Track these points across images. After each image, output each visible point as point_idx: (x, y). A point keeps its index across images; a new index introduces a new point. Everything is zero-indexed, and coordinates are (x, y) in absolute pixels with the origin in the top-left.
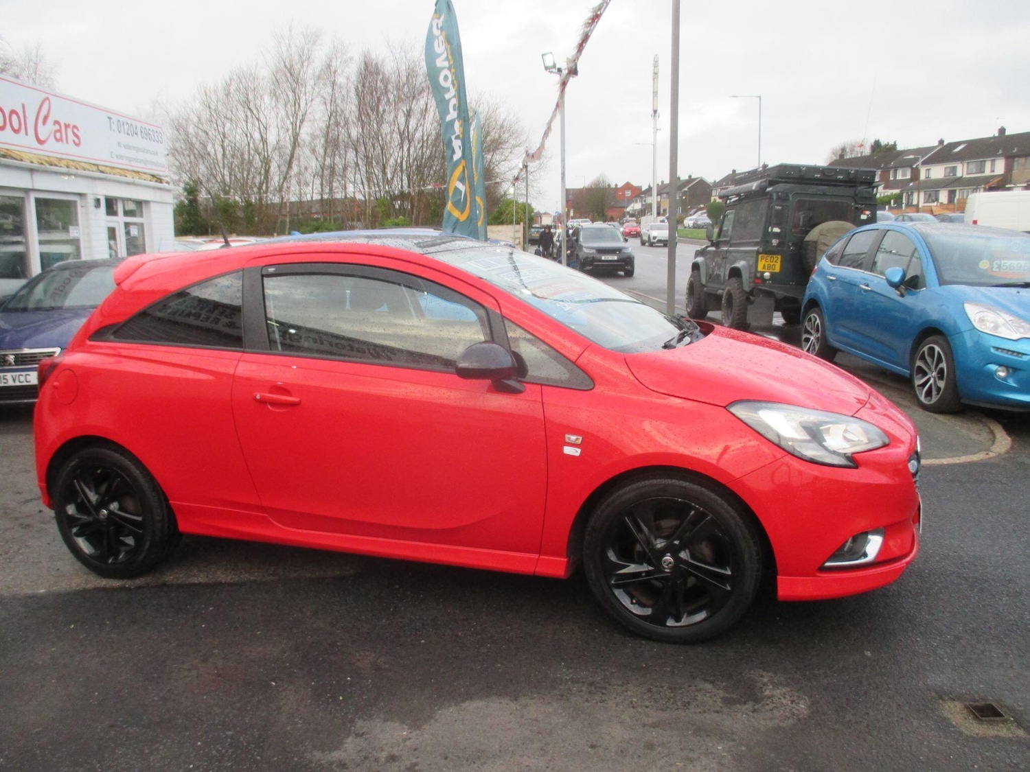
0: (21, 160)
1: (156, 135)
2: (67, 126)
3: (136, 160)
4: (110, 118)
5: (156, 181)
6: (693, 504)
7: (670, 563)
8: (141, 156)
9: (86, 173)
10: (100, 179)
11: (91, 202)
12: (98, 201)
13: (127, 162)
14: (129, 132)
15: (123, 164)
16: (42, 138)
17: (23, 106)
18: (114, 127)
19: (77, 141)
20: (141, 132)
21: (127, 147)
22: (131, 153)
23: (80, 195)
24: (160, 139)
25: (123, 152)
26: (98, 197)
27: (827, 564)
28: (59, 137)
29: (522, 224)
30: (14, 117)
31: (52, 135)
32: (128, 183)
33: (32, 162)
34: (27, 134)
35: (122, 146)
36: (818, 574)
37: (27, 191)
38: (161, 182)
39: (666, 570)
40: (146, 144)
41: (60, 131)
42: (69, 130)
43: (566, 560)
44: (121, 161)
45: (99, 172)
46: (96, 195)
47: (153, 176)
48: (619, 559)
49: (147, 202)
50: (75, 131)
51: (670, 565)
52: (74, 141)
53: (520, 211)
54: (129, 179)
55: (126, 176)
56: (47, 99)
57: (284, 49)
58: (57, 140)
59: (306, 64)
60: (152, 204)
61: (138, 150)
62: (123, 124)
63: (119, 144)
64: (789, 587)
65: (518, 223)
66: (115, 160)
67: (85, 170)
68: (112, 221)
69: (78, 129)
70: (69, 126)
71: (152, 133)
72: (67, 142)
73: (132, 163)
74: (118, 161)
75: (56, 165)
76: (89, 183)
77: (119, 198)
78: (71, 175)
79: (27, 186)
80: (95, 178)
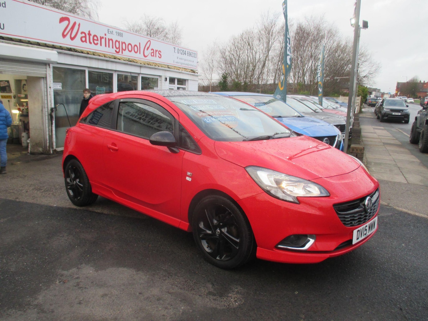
0: (137, 63)
1: (194, 55)
2: (156, 51)
3: (184, 64)
4: (175, 48)
5: (192, 72)
6: (227, 208)
7: (219, 232)
8: (186, 62)
9: (163, 68)
10: (168, 71)
11: (163, 79)
12: (166, 79)
13: (180, 65)
14: (182, 53)
15: (179, 65)
16: (146, 55)
17: (140, 43)
18: (176, 51)
19: (160, 56)
20: (188, 53)
21: (181, 59)
22: (183, 61)
23: (160, 76)
24: (195, 56)
25: (179, 61)
26: (166, 77)
27: (279, 246)
28: (153, 54)
29: (360, 96)
30: (136, 47)
31: (150, 54)
32: (180, 73)
33: (141, 64)
34: (140, 53)
35: (179, 58)
36: (274, 250)
37: (139, 74)
38: (194, 73)
39: (217, 235)
40: (190, 58)
41: (153, 52)
42: (157, 53)
43: (188, 224)
44: (178, 64)
45: (169, 68)
46: (166, 76)
47: (191, 70)
48: (204, 227)
49: (188, 80)
50: (160, 52)
51: (218, 233)
52: (159, 56)
53: (360, 90)
54: (180, 71)
55: (179, 70)
56: (150, 41)
57: (265, 21)
58: (152, 56)
59: (273, 27)
60: (189, 80)
61: (185, 60)
62: (180, 50)
63: (178, 58)
64: (262, 253)
65: (358, 96)
67: (162, 67)
68: (172, 86)
69: (161, 52)
70: (157, 51)
71: (192, 54)
72: (156, 57)
73: (182, 65)
74: (176, 64)
75: (151, 65)
76: (164, 72)
77: (176, 78)
78: (156, 69)
79: (139, 72)
80: (166, 70)
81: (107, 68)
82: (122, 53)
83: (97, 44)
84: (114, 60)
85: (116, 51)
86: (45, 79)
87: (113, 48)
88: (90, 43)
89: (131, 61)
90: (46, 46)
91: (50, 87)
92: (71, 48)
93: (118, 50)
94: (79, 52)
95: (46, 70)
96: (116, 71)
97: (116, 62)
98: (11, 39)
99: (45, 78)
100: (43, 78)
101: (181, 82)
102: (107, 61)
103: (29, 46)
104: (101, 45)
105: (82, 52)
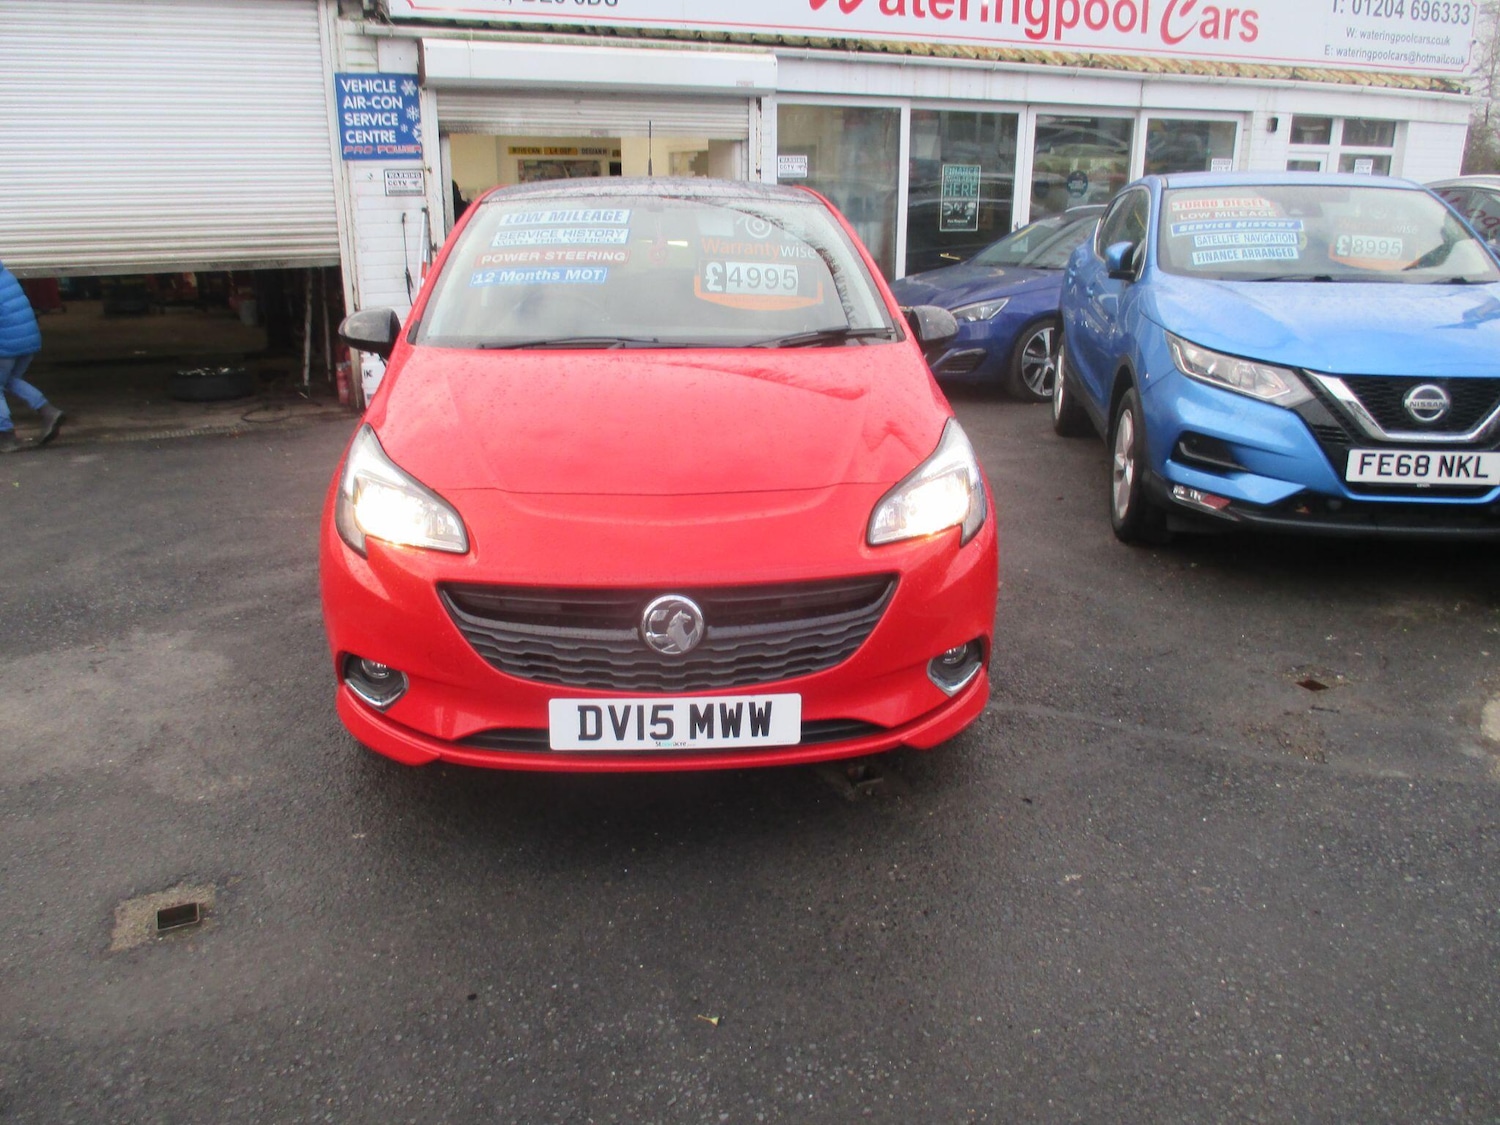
1: (1453, 11)
2: (1231, 13)
5: (1432, 89)
8: (1403, 47)
11: (1260, 122)
12: (1274, 124)
13: (1365, 60)
16: (1173, 32)
18: (1345, 6)
19: (1249, 33)
20: (1413, 9)
21: (1375, 35)
22: (1383, 46)
25: (1356, 43)
26: (1276, 116)
28: (1212, 28)
30: (1125, 10)
31: (1197, 29)
32: (1357, 94)
33: (1145, 70)
34: (1144, 29)
35: (1357, 34)
37: (1139, 110)
38: (1444, 90)
40: (1425, 28)
41: (1216, 21)
42: (1236, 21)
44: (1349, 59)
45: (1296, 77)
46: (1273, 112)
47: (1433, 80)
49: (1404, 123)
50: (1249, 19)
52: (1242, 35)
55: (1355, 83)
58: (1205, 35)
60: (1410, 124)
61: (1395, 39)
63: (1350, 33)
66: (1333, 57)
67: (1255, 76)
68: (1307, 151)
69: (1255, 16)
70: (1236, 12)
71: (1442, 10)
72: (1227, 35)
73: (1377, 61)
74: (1342, 58)
75: (1196, 73)
76: (1264, 94)
77: (1339, 117)
78: (1220, 85)
79: (1135, 103)
80: (1276, 88)
81: (987, 97)
82: (1058, 35)
83: (948, 13)
84: (1019, 64)
85: (1029, 33)
86: (744, 144)
87: (1015, 19)
88: (919, 13)
89: (1099, 64)
90: (756, 41)
91: (759, 171)
92: (843, 40)
93: (1037, 29)
94: (873, 50)
95: (746, 116)
96: (1029, 105)
97: (1027, 73)
98: (640, 33)
99: (744, 142)
100: (741, 142)
101: (1368, 131)
102: (987, 71)
103: (689, 48)
104: (964, 15)
105: (885, 50)
